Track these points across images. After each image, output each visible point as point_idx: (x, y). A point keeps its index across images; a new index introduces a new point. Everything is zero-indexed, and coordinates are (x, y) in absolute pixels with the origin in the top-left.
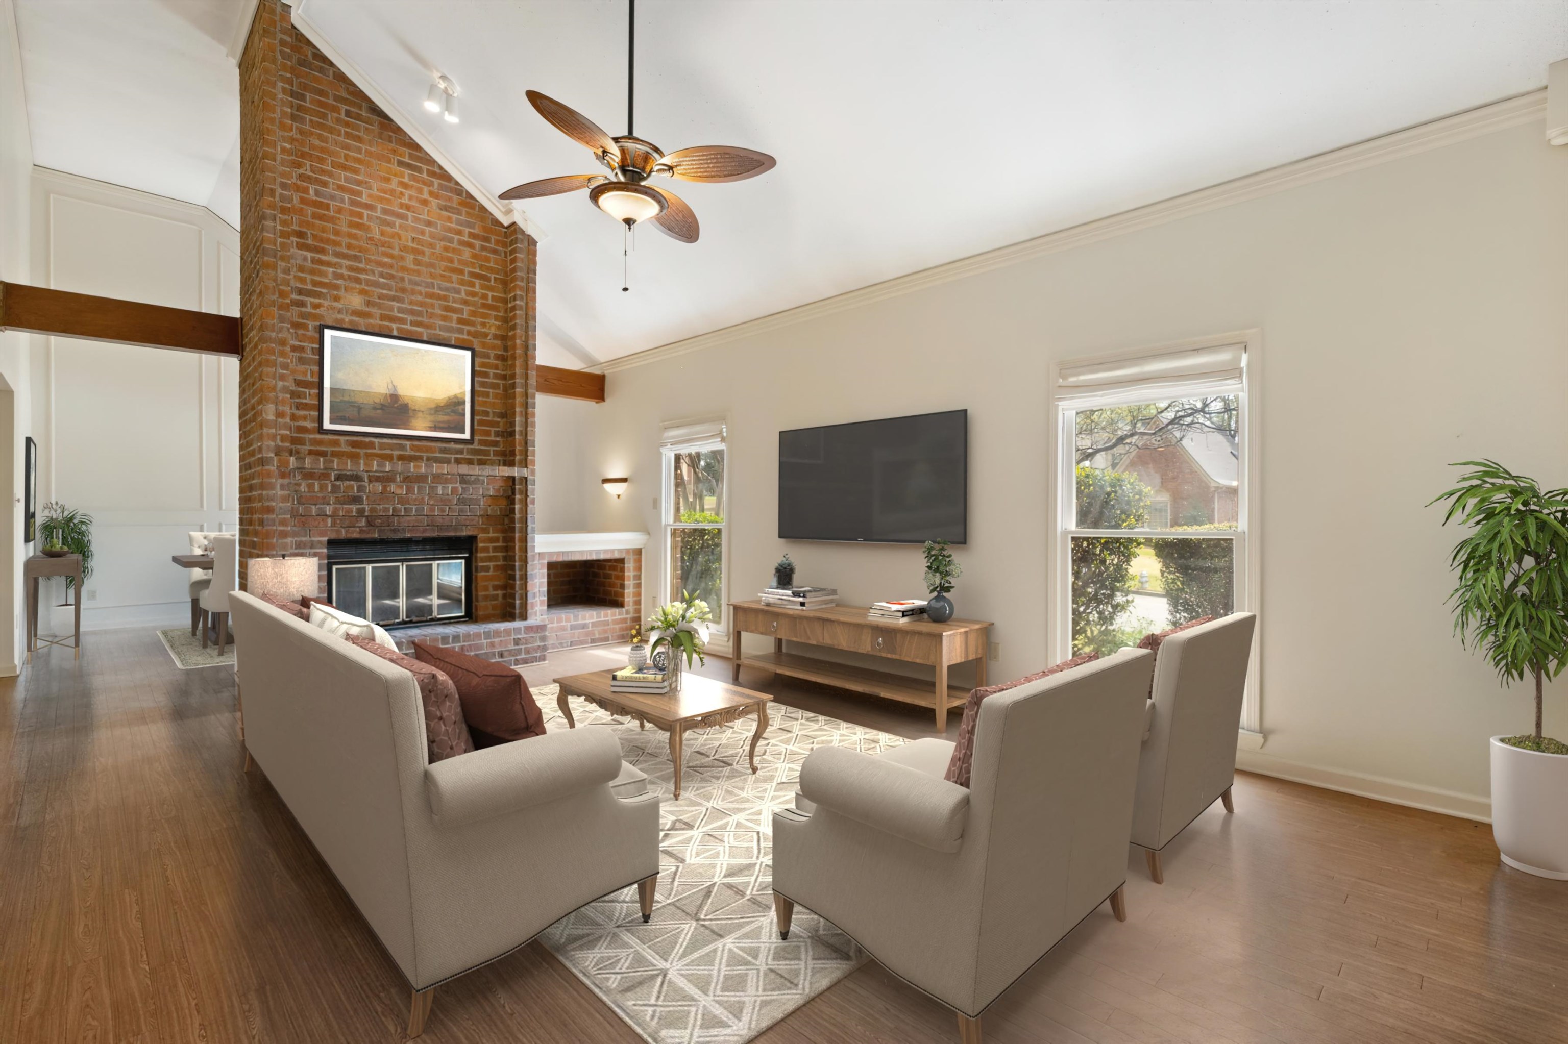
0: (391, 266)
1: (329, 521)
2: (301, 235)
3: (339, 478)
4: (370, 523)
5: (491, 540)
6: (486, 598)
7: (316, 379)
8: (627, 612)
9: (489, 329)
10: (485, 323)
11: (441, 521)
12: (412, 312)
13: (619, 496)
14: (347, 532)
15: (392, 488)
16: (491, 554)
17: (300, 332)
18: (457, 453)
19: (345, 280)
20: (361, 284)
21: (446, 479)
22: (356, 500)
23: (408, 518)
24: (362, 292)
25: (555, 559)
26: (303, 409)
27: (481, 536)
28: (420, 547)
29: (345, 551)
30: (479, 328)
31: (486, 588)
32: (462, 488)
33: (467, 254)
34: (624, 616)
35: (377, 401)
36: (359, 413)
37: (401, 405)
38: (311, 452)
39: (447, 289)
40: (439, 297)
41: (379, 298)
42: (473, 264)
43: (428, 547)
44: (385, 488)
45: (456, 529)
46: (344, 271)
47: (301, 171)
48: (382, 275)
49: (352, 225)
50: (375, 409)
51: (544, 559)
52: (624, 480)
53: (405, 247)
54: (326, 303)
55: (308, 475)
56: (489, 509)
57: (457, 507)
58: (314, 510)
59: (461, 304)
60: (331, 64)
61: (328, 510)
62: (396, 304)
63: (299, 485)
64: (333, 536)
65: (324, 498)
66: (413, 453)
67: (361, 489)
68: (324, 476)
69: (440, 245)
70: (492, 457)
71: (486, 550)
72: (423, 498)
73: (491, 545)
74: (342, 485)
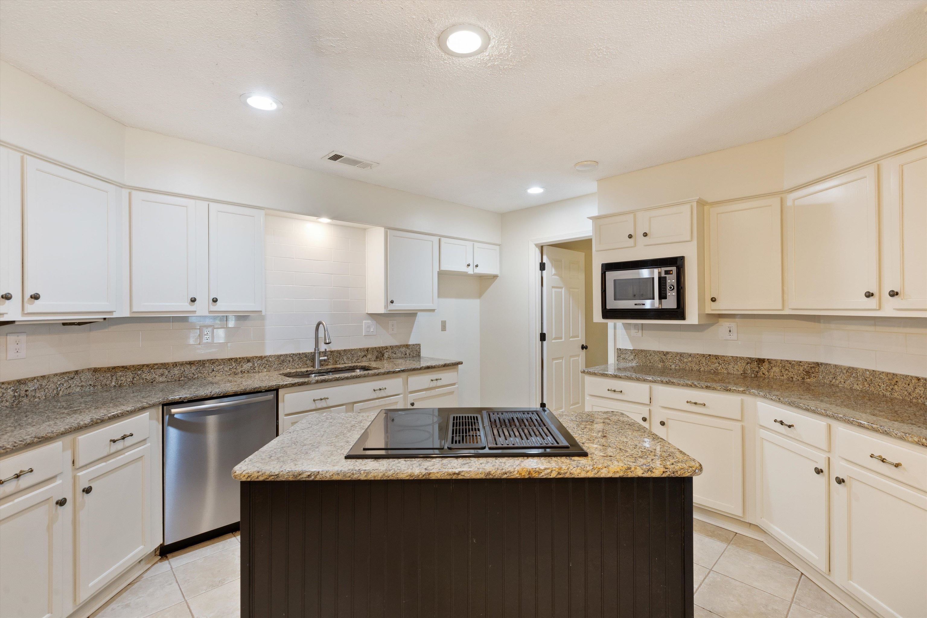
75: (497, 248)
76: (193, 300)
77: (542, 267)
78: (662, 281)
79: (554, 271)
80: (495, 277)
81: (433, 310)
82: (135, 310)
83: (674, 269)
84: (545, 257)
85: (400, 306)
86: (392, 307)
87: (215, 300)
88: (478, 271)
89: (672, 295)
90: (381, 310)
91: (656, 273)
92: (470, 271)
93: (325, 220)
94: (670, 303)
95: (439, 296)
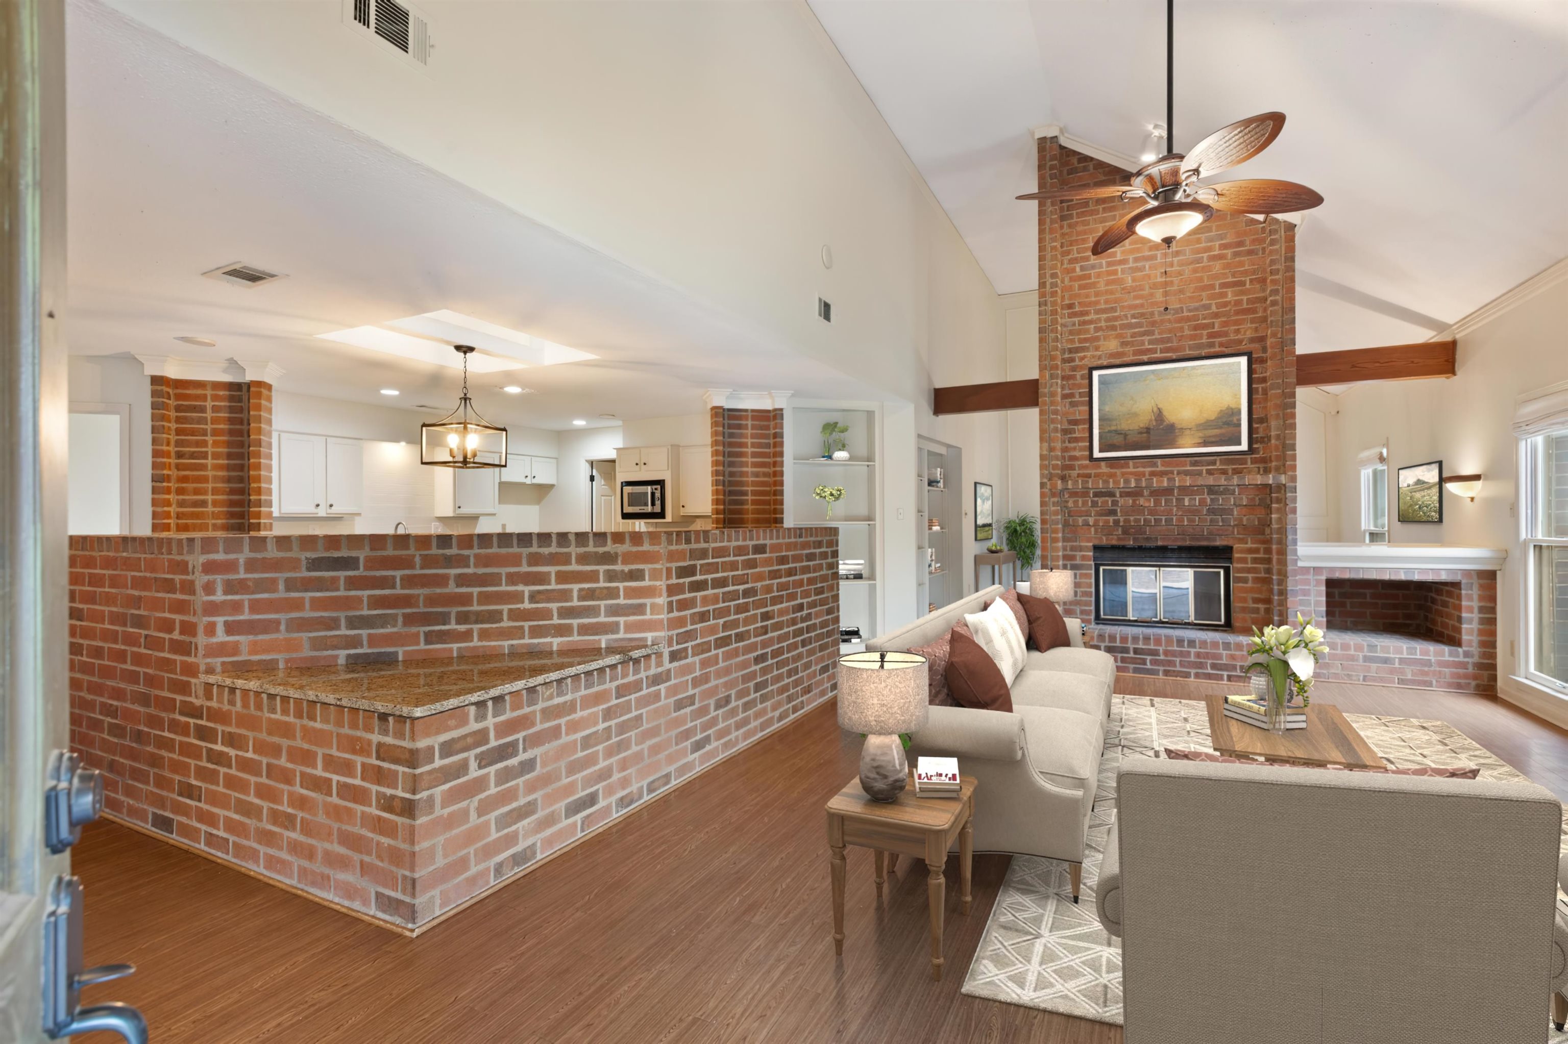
0: (1142, 306)
1: (1093, 529)
2: (1070, 306)
3: (1096, 495)
4: (1125, 532)
5: (1250, 551)
6: (1244, 610)
7: (1087, 417)
8: (1466, 654)
9: (1245, 334)
10: (1238, 329)
11: (1191, 530)
12: (1162, 341)
13: (1472, 499)
14: (1107, 540)
15: (1142, 501)
16: (1250, 565)
17: (1071, 382)
18: (1208, 465)
19: (1103, 330)
20: (1116, 330)
21: (1193, 491)
22: (1113, 512)
23: (1159, 528)
24: (1118, 336)
25: (1337, 575)
26: (1074, 442)
27: (1235, 546)
28: (1176, 555)
29: (1108, 555)
30: (1232, 337)
31: (1244, 600)
32: (1211, 499)
33: (1217, 267)
34: (1461, 659)
35: (1142, 425)
36: (1125, 439)
37: (1168, 425)
38: (1079, 475)
39: (1196, 309)
40: (1188, 319)
41: (1132, 337)
42: (1225, 274)
43: (1183, 555)
44: (1134, 501)
45: (1208, 539)
46: (1103, 324)
47: (1070, 256)
48: (1133, 317)
49: (1108, 283)
50: (1141, 433)
51: (1322, 574)
52: (1477, 477)
53: (1154, 284)
54: (1088, 354)
55: (1074, 494)
56: (1245, 519)
57: (1209, 518)
58: (1080, 520)
59: (1212, 318)
60: (1092, 159)
61: (1091, 521)
62: (1146, 338)
63: (1067, 502)
64: (1097, 542)
65: (1087, 511)
66: (1163, 469)
67: (1115, 503)
68: (1085, 494)
69: (1187, 270)
70: (1249, 465)
71: (1244, 560)
72: (1171, 510)
73: (1249, 556)
74: (1100, 500)
75: (554, 461)
76: (318, 505)
77: (592, 478)
78: (653, 494)
79: (603, 482)
80: (552, 486)
81: (494, 515)
82: (283, 511)
83: (659, 487)
84: (594, 471)
85: (466, 510)
86: (459, 511)
87: (331, 506)
88: (535, 481)
89: (658, 503)
90: (450, 514)
91: (649, 489)
92: (528, 481)
93: (403, 444)
94: (658, 509)
95: (500, 503)
